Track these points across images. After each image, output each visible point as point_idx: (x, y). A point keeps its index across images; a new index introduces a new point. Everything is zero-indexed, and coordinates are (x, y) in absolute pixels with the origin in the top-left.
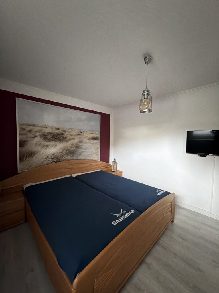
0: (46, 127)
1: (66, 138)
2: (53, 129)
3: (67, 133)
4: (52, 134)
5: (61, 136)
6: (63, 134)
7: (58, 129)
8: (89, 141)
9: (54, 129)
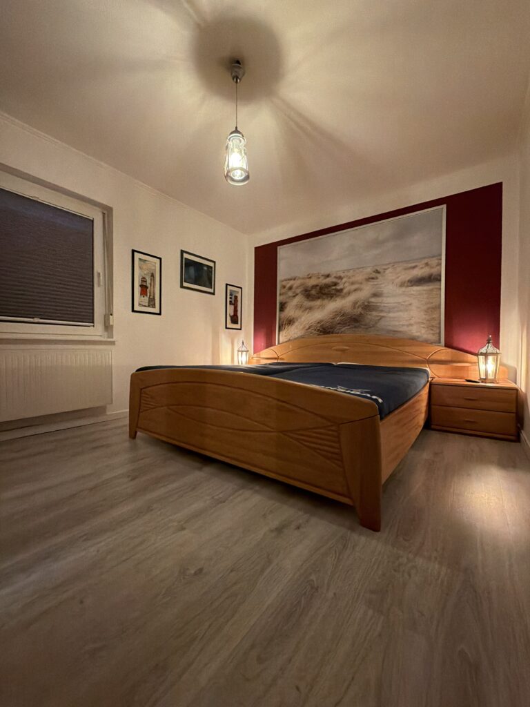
0: (310, 278)
1: (341, 290)
2: (319, 278)
3: (344, 280)
4: (318, 288)
5: (334, 288)
6: (336, 284)
7: (328, 276)
8: (403, 289)
9: (322, 278)
